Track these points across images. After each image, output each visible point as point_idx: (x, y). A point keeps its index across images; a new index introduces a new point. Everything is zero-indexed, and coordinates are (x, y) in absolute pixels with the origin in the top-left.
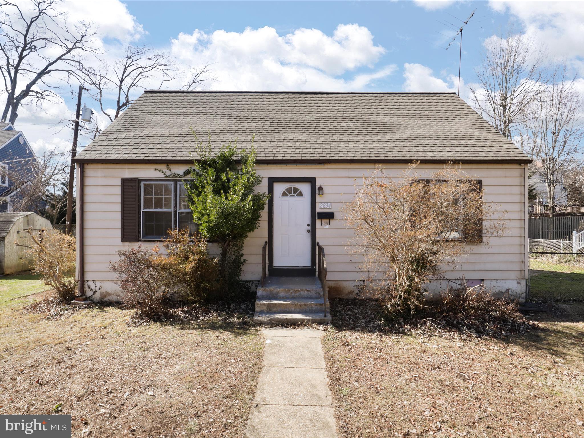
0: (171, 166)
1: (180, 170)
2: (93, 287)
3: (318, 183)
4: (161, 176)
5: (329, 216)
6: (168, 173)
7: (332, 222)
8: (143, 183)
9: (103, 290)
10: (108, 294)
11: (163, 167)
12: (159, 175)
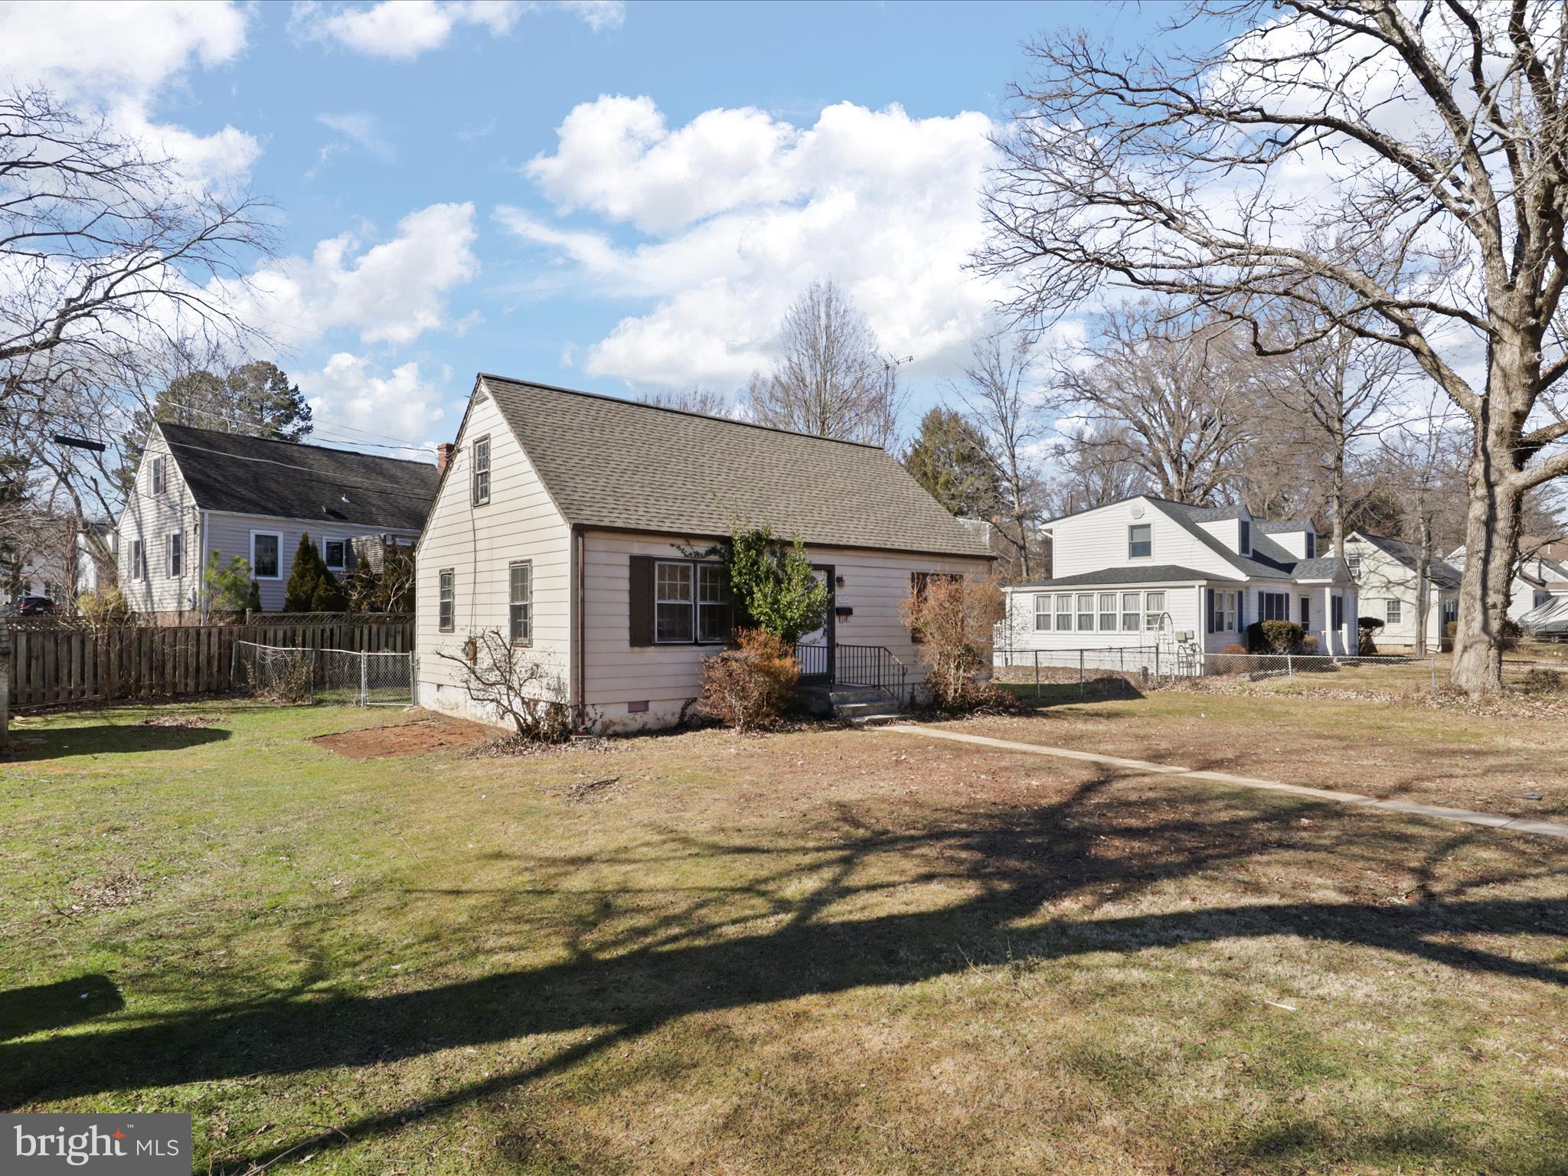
0: (693, 542)
1: (701, 548)
2: (592, 714)
3: (838, 573)
4: (678, 554)
5: (847, 612)
6: (688, 550)
7: (850, 618)
8: (657, 564)
9: (606, 718)
10: (612, 723)
11: (680, 542)
12: (675, 553)
